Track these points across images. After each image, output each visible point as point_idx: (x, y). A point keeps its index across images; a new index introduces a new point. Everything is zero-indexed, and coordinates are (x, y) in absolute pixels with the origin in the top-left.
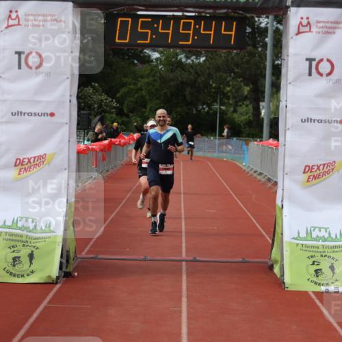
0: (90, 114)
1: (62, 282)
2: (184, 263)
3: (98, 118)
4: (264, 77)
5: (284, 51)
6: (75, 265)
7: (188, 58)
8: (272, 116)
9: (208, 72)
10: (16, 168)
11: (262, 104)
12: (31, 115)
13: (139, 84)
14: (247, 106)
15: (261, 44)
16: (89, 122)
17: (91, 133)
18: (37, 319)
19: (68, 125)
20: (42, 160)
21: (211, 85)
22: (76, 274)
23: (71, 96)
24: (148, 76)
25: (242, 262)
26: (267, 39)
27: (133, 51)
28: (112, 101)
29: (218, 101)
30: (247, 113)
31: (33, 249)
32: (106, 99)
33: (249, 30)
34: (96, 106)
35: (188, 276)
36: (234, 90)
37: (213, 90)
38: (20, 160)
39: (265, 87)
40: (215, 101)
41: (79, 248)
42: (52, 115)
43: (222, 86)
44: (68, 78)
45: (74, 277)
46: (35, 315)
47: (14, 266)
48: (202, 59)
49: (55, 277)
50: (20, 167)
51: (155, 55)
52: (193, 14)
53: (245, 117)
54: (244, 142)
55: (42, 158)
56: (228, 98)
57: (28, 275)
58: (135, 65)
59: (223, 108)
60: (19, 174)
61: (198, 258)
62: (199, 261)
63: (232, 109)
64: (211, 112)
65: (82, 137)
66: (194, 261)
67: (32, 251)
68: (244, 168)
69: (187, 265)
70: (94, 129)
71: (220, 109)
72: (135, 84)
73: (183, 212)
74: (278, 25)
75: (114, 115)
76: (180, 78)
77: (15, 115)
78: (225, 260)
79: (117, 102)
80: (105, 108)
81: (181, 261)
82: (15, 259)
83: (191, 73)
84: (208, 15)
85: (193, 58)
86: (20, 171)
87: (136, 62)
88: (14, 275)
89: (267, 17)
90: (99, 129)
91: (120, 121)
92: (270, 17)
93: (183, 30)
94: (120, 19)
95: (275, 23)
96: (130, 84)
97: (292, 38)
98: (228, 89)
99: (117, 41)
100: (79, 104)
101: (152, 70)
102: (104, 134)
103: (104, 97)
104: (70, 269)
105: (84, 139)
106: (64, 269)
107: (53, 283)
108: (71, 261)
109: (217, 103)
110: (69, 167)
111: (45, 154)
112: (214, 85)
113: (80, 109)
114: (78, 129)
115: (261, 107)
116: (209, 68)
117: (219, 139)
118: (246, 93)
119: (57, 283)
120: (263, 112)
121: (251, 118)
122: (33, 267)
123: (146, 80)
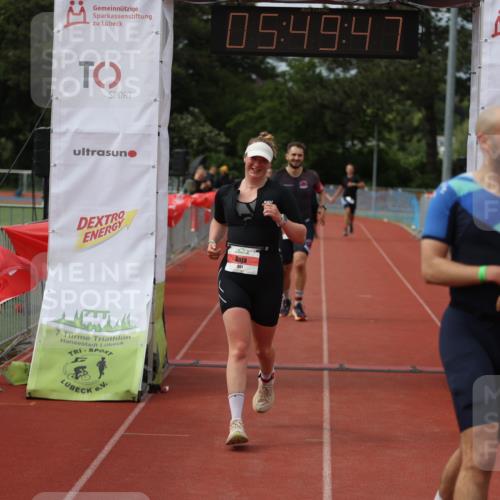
0: (187, 153)
1: (147, 399)
2: (326, 373)
3: (199, 159)
4: (443, 99)
5: (474, 62)
6: (166, 375)
7: (331, 70)
8: (455, 157)
9: (360, 89)
10: (81, 231)
11: (440, 139)
12: (103, 155)
13: (259, 110)
14: (419, 141)
15: (440, 50)
16: (186, 165)
17: (189, 181)
18: (111, 453)
19: (156, 170)
20: (119, 220)
21: (365, 111)
22: (167, 388)
23: (159, 126)
24: (271, 97)
25: (411, 371)
26: (447, 44)
27: (249, 61)
28: (219, 134)
29: (376, 134)
30: (417, 153)
31: (104, 355)
32: (211, 132)
33: (421, 29)
34: (195, 141)
35: (332, 391)
36: (399, 119)
37: (368, 119)
38: (85, 219)
39: (444, 114)
40: (371, 134)
41: (172, 350)
42: (133, 154)
43: (381, 113)
44: (155, 100)
45: (164, 392)
46: (108, 448)
47: (77, 378)
48: (353, 72)
49: (136, 393)
50: (86, 230)
51: (282, 67)
52: (339, 6)
53: (415, 158)
54: (414, 196)
55: (118, 217)
56: (390, 130)
57: (97, 389)
58: (253, 81)
59: (382, 145)
60: (85, 241)
61: (346, 366)
62: (347, 370)
63: (396, 147)
64: (365, 150)
65: (175, 188)
66: (341, 369)
67: (103, 359)
68: (414, 233)
69: (330, 376)
70: (193, 175)
71: (378, 146)
72: (254, 109)
73: (324, 298)
74: (465, 23)
75: (222, 156)
76: (319, 100)
77: (79, 154)
78: (386, 368)
79: (227, 136)
80: (209, 144)
81: (322, 369)
82: (77, 370)
83: (335, 92)
84: (362, 8)
85: (339, 71)
86: (86, 237)
87: (254, 77)
88: (77, 390)
89: (448, 11)
90: (201, 176)
91: (231, 164)
92: (453, 10)
93: (324, 30)
94: (232, 14)
95: (460, 19)
96: (247, 109)
97: (486, 40)
98: (390, 116)
99: (228, 46)
100: (171, 139)
101: (277, 89)
102: (209, 183)
103: (207, 129)
104: (159, 380)
105: (178, 190)
106: (150, 381)
107: (133, 401)
108: (160, 369)
109: (373, 137)
110: (157, 231)
111: (123, 212)
112: (369, 111)
113: (172, 146)
114: (170, 175)
115: (439, 144)
116: (362, 84)
117: (377, 191)
118: (416, 122)
119: (139, 401)
120: (442, 150)
121: (425, 160)
122: (104, 379)
123: (268, 104)
